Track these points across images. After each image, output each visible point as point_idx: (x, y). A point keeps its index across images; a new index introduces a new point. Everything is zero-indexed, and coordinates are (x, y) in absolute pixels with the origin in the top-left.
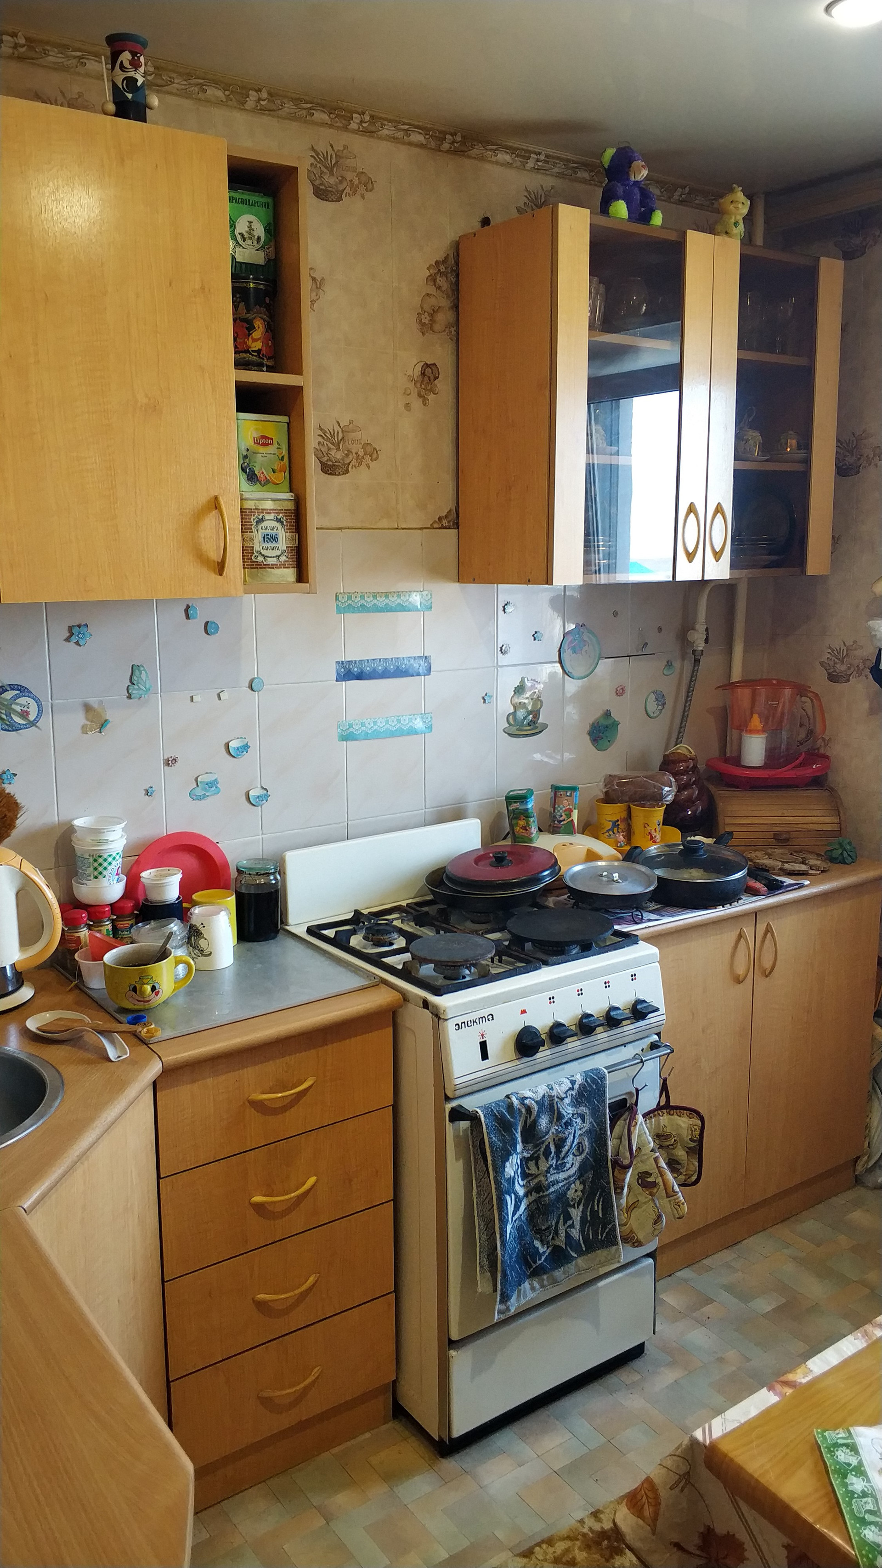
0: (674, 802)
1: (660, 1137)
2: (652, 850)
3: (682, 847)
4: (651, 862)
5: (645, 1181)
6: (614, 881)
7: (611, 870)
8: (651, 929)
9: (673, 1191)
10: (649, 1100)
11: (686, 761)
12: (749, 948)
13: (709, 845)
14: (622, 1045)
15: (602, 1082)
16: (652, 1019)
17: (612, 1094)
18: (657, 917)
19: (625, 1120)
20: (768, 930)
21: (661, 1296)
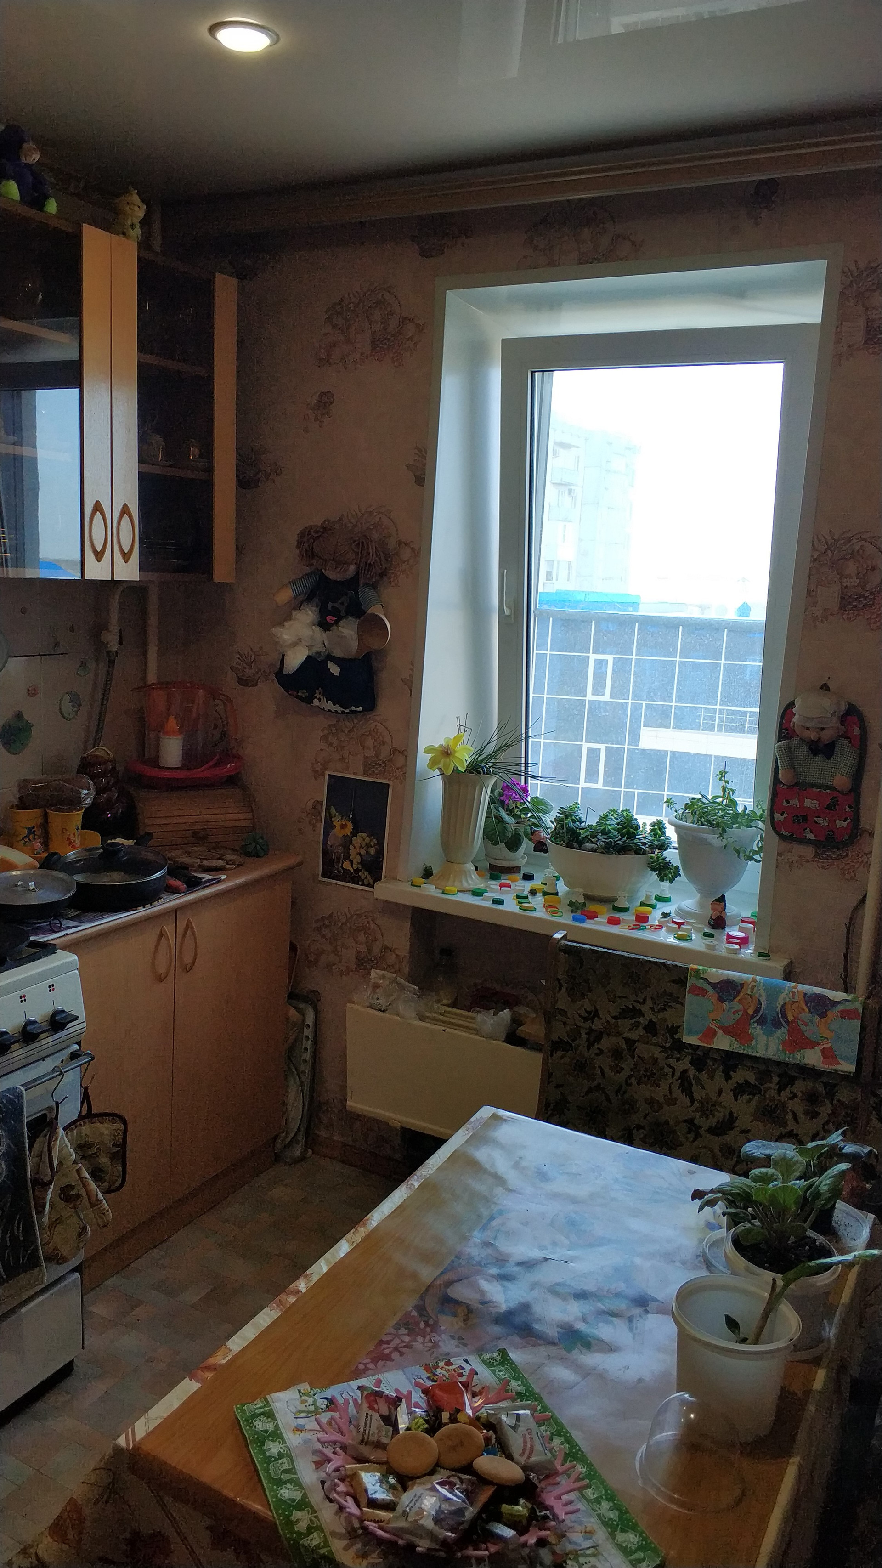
0: (94, 804)
1: (82, 1148)
2: (70, 856)
3: (101, 851)
4: (70, 868)
5: (67, 1195)
6: (29, 890)
7: (26, 879)
8: (70, 937)
9: (98, 1200)
10: (69, 1111)
11: (105, 763)
12: (170, 946)
13: (130, 846)
14: (39, 1060)
15: (19, 1100)
16: (72, 1028)
17: (28, 1114)
18: (75, 923)
19: (45, 1136)
20: (189, 926)
21: (90, 1309)
